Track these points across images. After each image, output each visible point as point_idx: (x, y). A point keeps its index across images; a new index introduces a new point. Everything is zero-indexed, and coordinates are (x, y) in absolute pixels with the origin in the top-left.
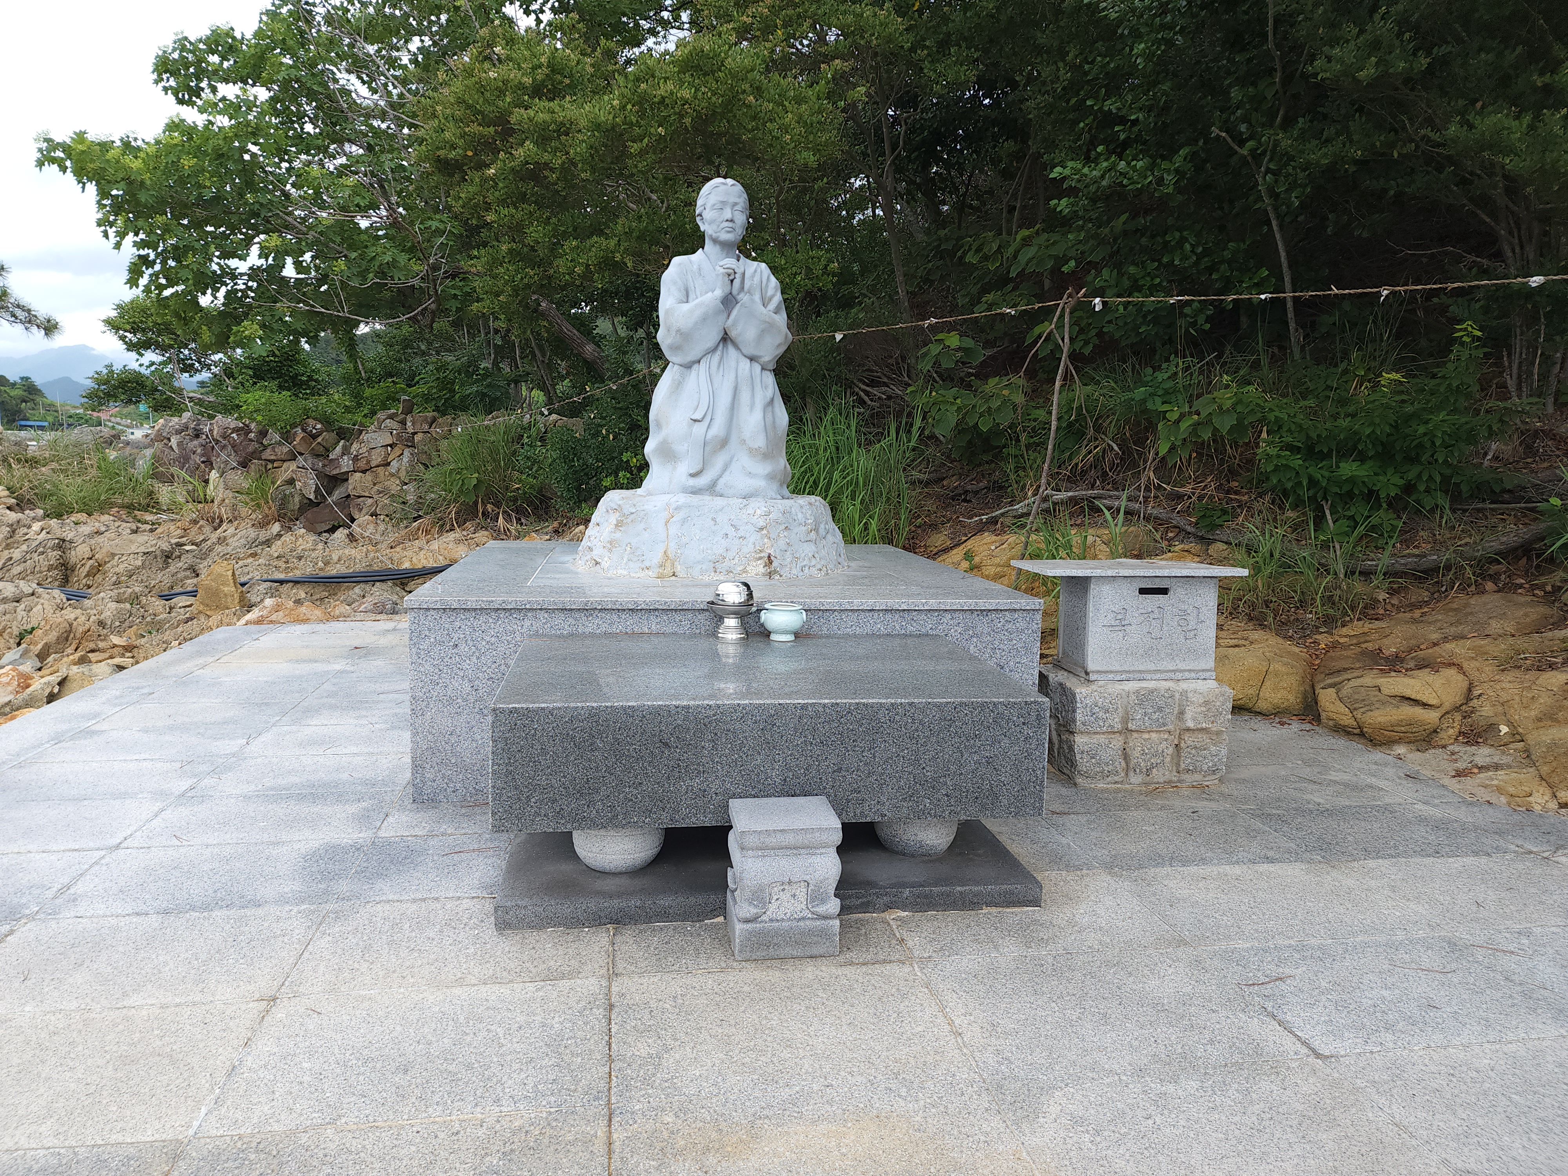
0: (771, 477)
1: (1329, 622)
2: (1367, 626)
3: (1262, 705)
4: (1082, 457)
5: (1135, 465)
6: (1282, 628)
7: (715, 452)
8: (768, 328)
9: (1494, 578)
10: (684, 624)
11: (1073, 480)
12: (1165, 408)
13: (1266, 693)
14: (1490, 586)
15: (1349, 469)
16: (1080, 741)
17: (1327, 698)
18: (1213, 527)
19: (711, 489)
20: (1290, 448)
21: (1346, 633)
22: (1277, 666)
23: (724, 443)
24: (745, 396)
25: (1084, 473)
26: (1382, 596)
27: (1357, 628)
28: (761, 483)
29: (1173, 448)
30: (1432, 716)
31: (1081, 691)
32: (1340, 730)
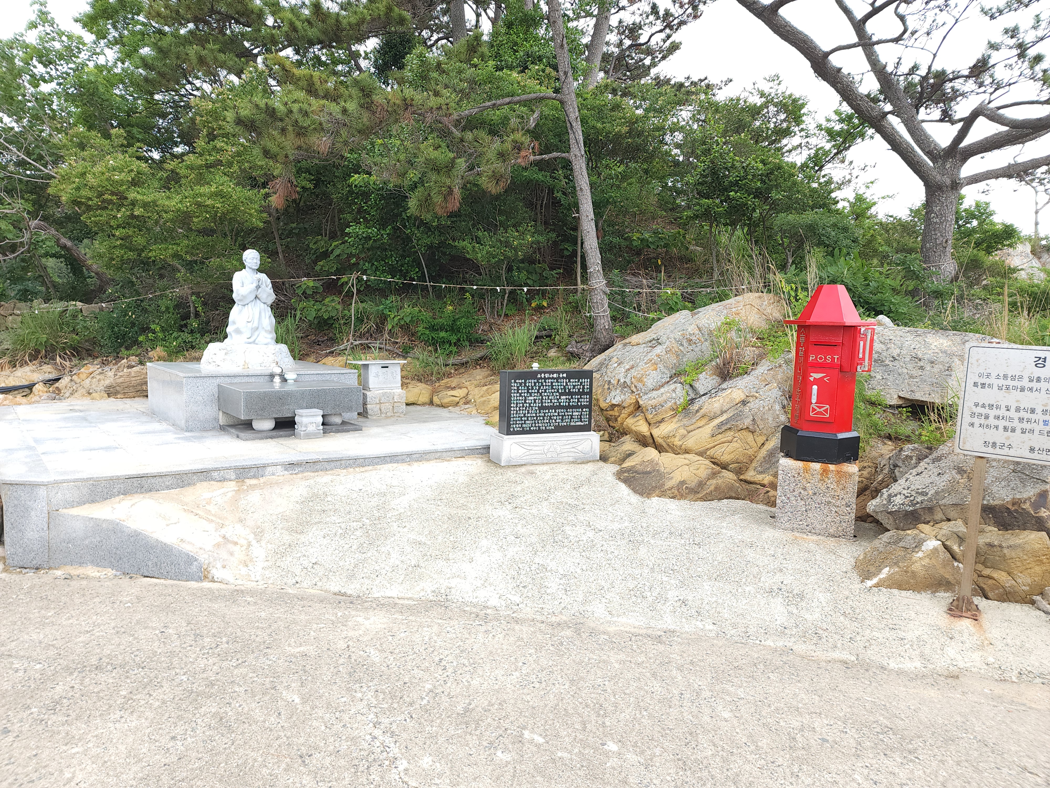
0: (272, 338)
1: (438, 379)
2: (448, 380)
3: (419, 403)
4: (364, 329)
5: (381, 332)
6: (426, 382)
7: (255, 331)
8: (269, 295)
9: (480, 365)
10: (262, 380)
11: (361, 337)
12: (390, 313)
13: (420, 399)
14: (478, 367)
15: (443, 334)
16: (368, 406)
17: (436, 399)
18: (407, 353)
19: (254, 342)
20: (426, 328)
21: (443, 382)
22: (423, 391)
23: (257, 328)
24: (263, 314)
25: (364, 334)
26: (453, 371)
27: (445, 380)
28: (270, 340)
29: (393, 327)
30: (457, 399)
31: (368, 393)
32: (438, 406)
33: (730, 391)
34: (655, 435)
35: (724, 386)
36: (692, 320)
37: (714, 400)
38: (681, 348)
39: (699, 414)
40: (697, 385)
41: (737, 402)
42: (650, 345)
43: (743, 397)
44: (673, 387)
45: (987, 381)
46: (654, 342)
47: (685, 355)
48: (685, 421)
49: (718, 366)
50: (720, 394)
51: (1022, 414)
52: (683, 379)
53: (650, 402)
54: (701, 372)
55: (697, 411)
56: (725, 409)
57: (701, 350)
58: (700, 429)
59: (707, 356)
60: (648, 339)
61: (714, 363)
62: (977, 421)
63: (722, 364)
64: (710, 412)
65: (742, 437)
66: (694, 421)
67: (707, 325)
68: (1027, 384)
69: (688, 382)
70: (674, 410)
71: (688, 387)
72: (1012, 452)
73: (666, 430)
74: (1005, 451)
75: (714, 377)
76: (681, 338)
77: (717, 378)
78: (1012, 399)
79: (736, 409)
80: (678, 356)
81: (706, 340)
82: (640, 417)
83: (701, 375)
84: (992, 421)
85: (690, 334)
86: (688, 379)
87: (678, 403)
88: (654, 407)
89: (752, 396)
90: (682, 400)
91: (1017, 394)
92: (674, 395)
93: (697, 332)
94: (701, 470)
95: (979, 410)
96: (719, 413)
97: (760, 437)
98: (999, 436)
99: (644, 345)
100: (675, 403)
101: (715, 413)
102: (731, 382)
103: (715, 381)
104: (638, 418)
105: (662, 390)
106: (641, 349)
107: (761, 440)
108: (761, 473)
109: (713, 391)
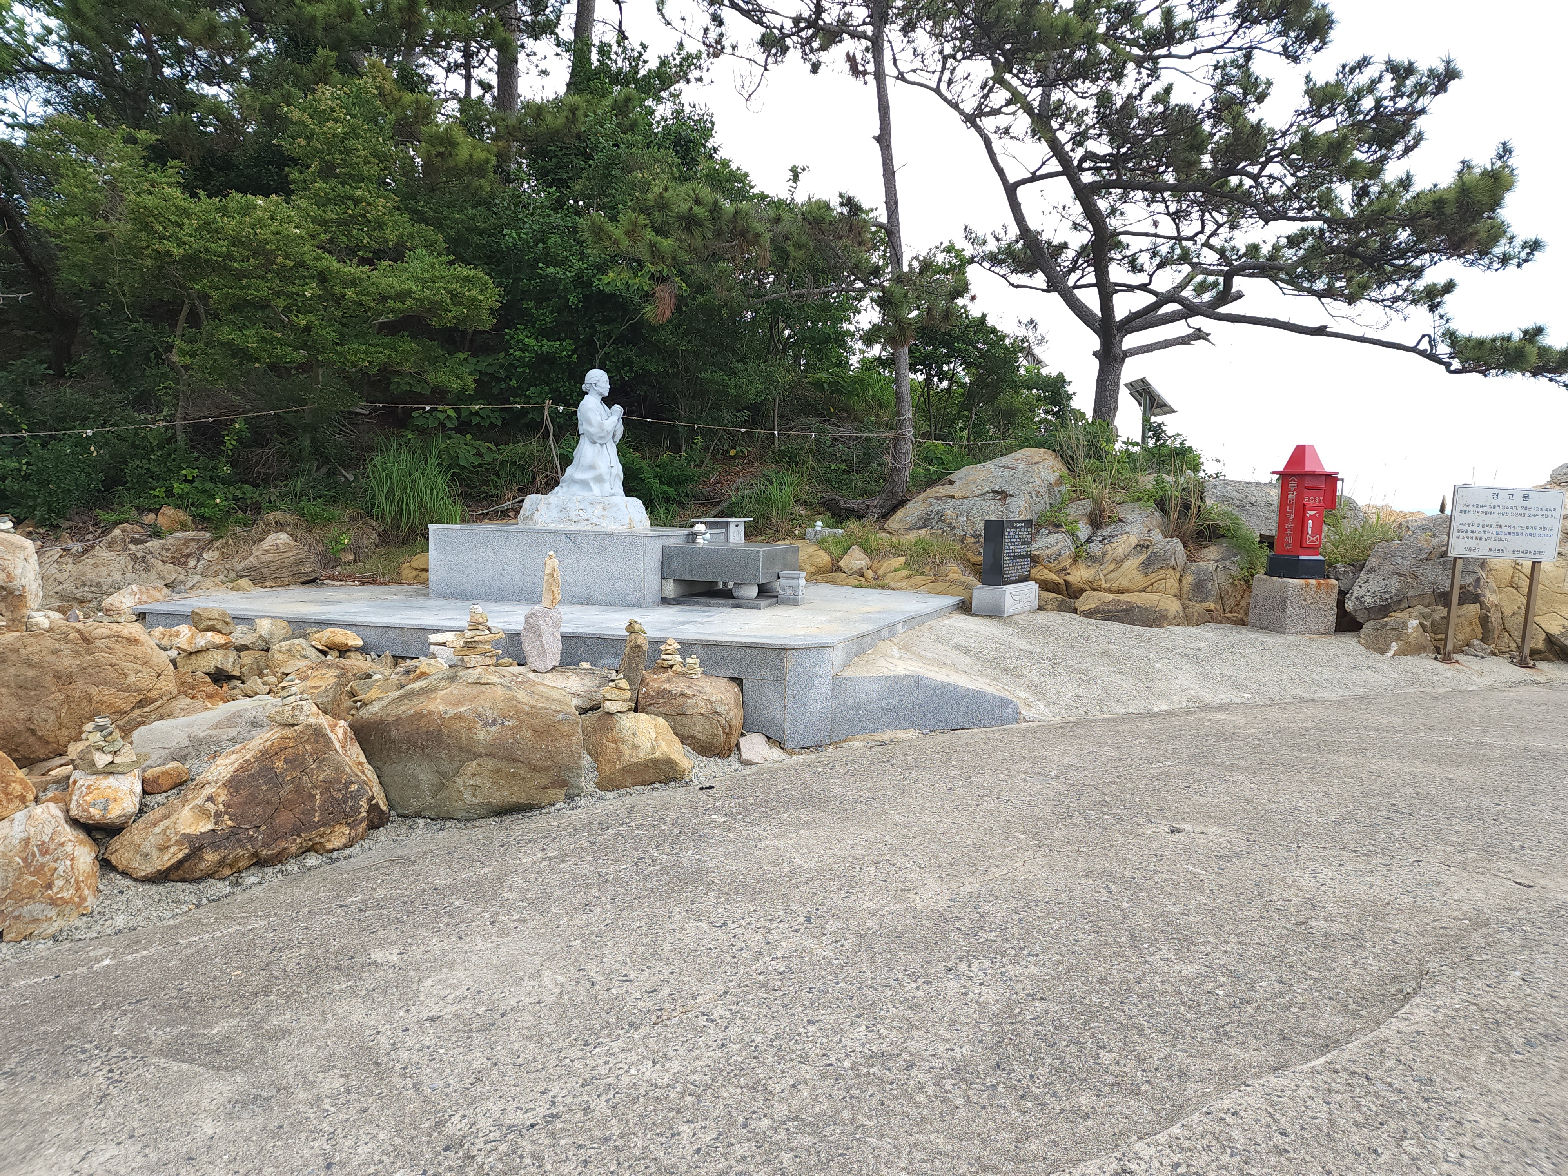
34: (1073, 582)
35: (1103, 533)
37: (1114, 545)
43: (1136, 542)
44: (1058, 536)
45: (1467, 509)
50: (1114, 540)
51: (1486, 529)
56: (1126, 553)
62: (1461, 535)
64: (1117, 556)
68: (1489, 510)
71: (1070, 536)
72: (1480, 553)
74: (1476, 552)
78: (1479, 519)
83: (1079, 525)
84: (1470, 534)
89: (1145, 541)
90: (1072, 548)
91: (1483, 516)
95: (1463, 527)
96: (1123, 556)
98: (1472, 543)
102: (1109, 530)
103: (1088, 529)
105: (1048, 540)
106: (979, 502)
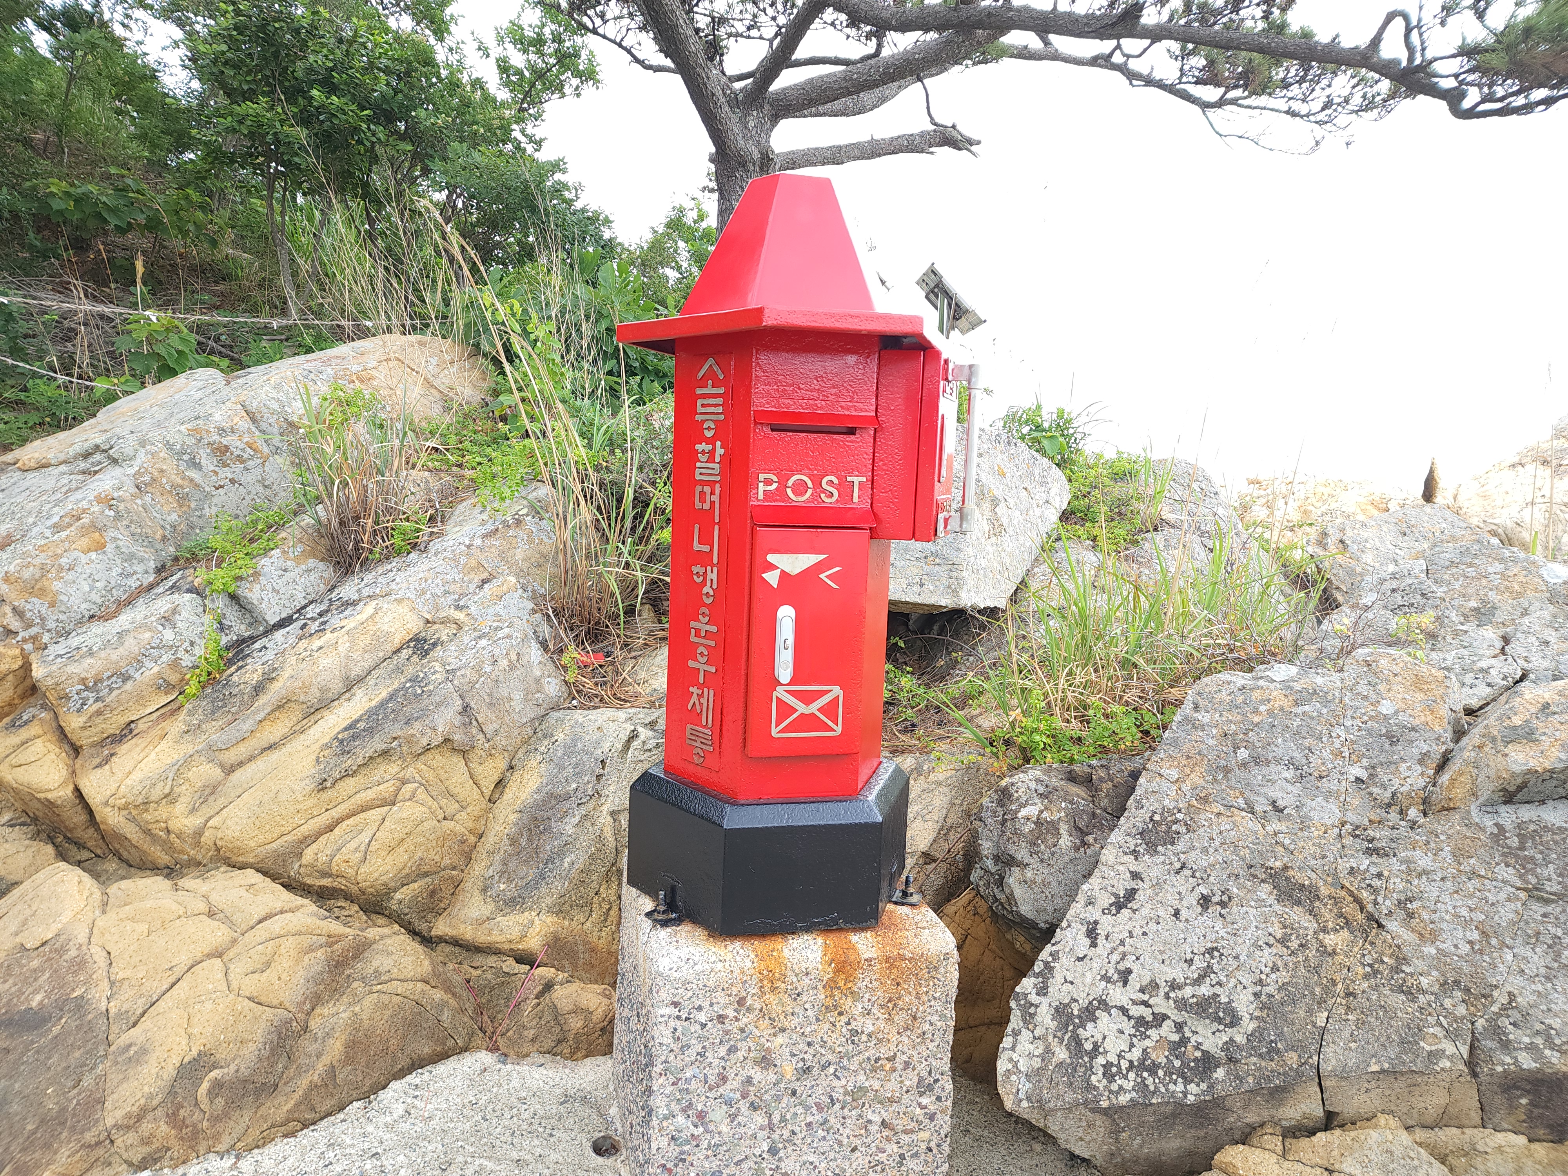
33: (369, 609)
34: (94, 797)
35: (348, 590)
36: (226, 391)
37: (317, 643)
38: (193, 474)
39: (266, 700)
40: (253, 593)
41: (397, 643)
42: (83, 465)
43: (414, 625)
44: (163, 605)
46: (97, 457)
47: (209, 496)
48: (213, 732)
49: (321, 530)
50: (335, 620)
52: (199, 576)
53: (73, 668)
54: (267, 551)
55: (258, 689)
56: (357, 671)
57: (262, 482)
58: (274, 756)
59: (284, 499)
60: (78, 448)
61: (307, 520)
63: (335, 523)
64: (305, 688)
65: (430, 776)
66: (247, 726)
67: (275, 406)
69: (218, 585)
70: (169, 687)
71: (220, 603)
73: (137, 776)
75: (312, 563)
76: (191, 441)
77: (322, 565)
79: (399, 670)
80: (182, 499)
81: (277, 451)
82: (35, 729)
83: (265, 561)
85: (222, 431)
86: (220, 576)
87: (187, 661)
88: (92, 685)
89: (445, 621)
90: (199, 651)
92: (168, 635)
93: (244, 424)
94: (284, 963)
96: (337, 686)
97: (490, 763)
99: (63, 468)
100: (175, 664)
101: (323, 690)
102: (369, 577)
103: (314, 576)
104: (24, 733)
105: (125, 619)
106: (47, 480)
107: (489, 772)
108: (512, 903)
109: (312, 611)
